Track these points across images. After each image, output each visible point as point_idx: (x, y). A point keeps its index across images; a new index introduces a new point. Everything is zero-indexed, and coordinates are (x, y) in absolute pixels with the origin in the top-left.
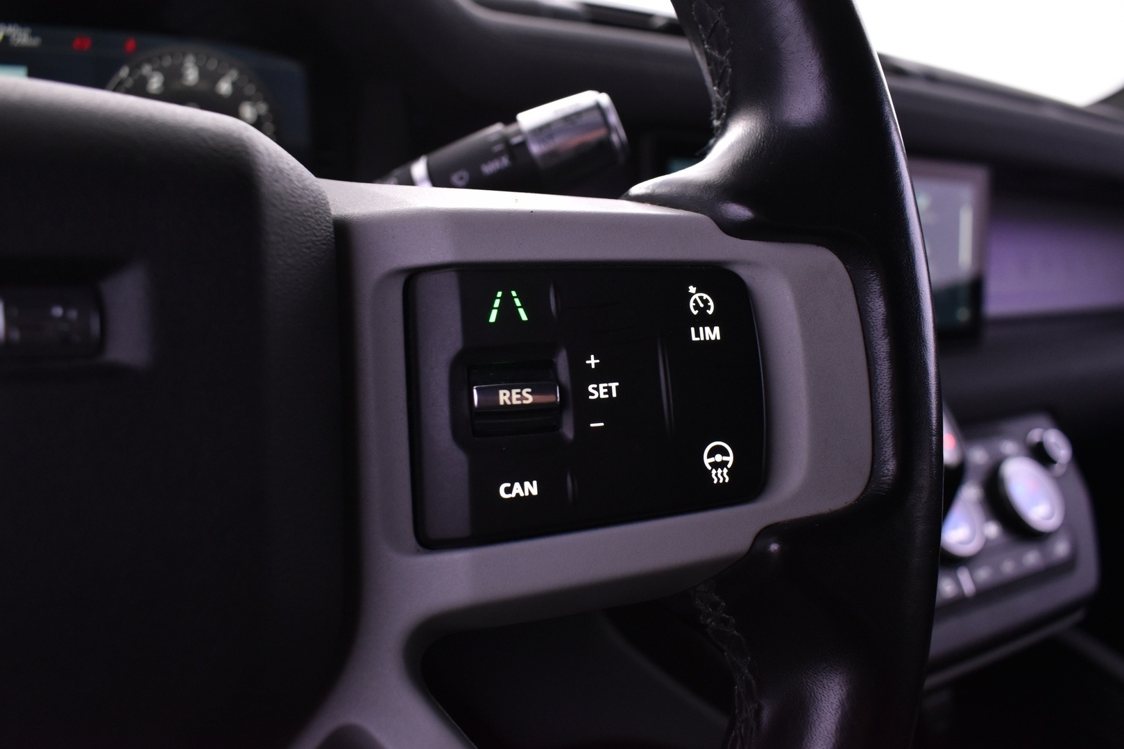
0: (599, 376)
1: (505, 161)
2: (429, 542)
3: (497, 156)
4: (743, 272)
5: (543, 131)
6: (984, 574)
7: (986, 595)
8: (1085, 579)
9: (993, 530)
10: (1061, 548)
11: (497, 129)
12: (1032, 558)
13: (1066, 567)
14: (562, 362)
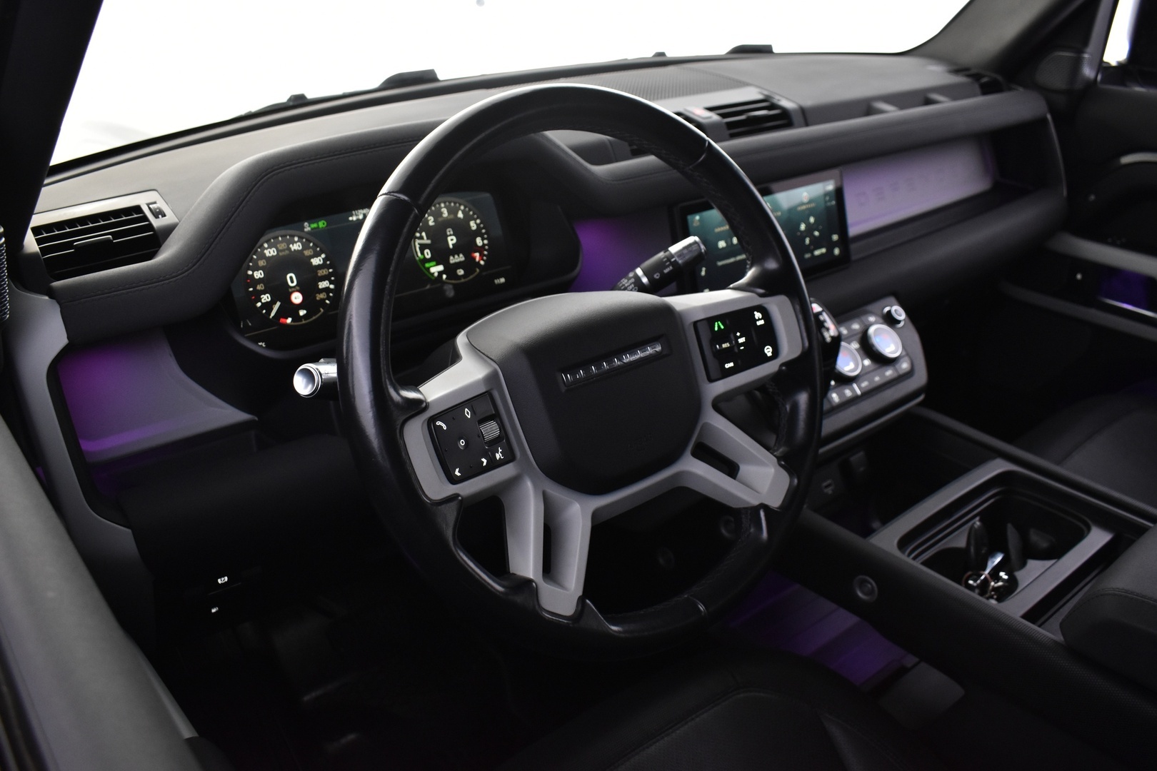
0: (740, 337)
1: (671, 268)
2: (711, 380)
3: (668, 266)
4: (765, 306)
5: (680, 253)
6: (865, 384)
7: (867, 394)
8: (921, 378)
9: (867, 362)
10: (905, 366)
11: (661, 255)
12: (889, 373)
13: (909, 374)
14: (732, 336)
